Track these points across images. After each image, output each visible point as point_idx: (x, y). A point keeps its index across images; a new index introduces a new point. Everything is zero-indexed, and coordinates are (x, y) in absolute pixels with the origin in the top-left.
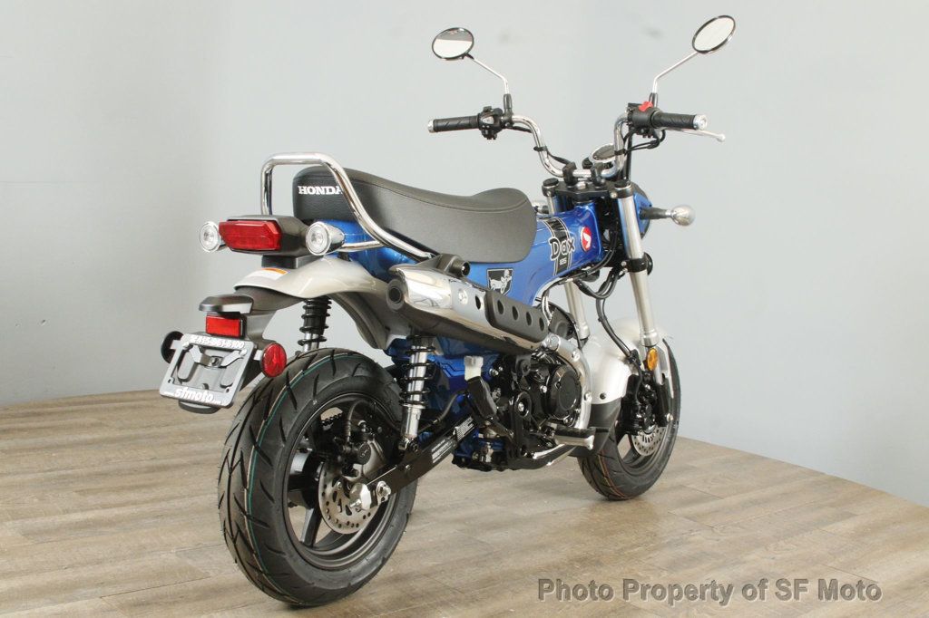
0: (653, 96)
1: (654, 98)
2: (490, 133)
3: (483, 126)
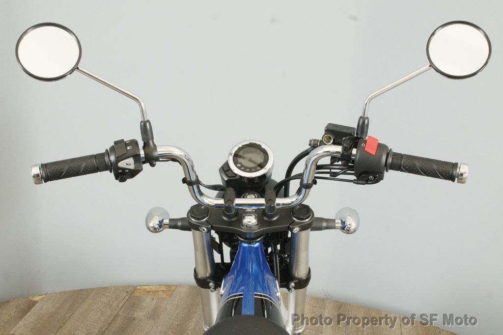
3: (120, 171)
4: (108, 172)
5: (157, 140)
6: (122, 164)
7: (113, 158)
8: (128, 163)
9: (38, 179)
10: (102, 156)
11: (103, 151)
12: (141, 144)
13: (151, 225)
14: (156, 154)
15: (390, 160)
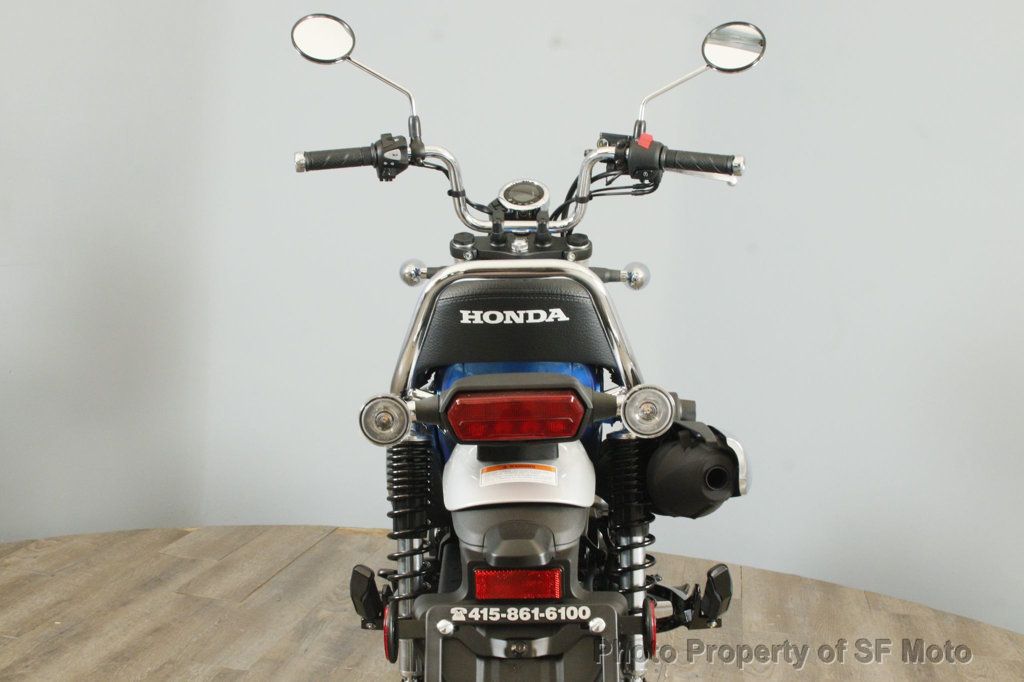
0: (639, 124)
1: (640, 126)
2: (388, 171)
3: (385, 163)
4: (371, 167)
5: (424, 139)
6: (388, 155)
7: (379, 151)
8: (394, 155)
9: (302, 168)
10: (369, 149)
11: (369, 145)
12: (408, 142)
13: (407, 271)
14: (422, 152)
15: (664, 157)
